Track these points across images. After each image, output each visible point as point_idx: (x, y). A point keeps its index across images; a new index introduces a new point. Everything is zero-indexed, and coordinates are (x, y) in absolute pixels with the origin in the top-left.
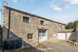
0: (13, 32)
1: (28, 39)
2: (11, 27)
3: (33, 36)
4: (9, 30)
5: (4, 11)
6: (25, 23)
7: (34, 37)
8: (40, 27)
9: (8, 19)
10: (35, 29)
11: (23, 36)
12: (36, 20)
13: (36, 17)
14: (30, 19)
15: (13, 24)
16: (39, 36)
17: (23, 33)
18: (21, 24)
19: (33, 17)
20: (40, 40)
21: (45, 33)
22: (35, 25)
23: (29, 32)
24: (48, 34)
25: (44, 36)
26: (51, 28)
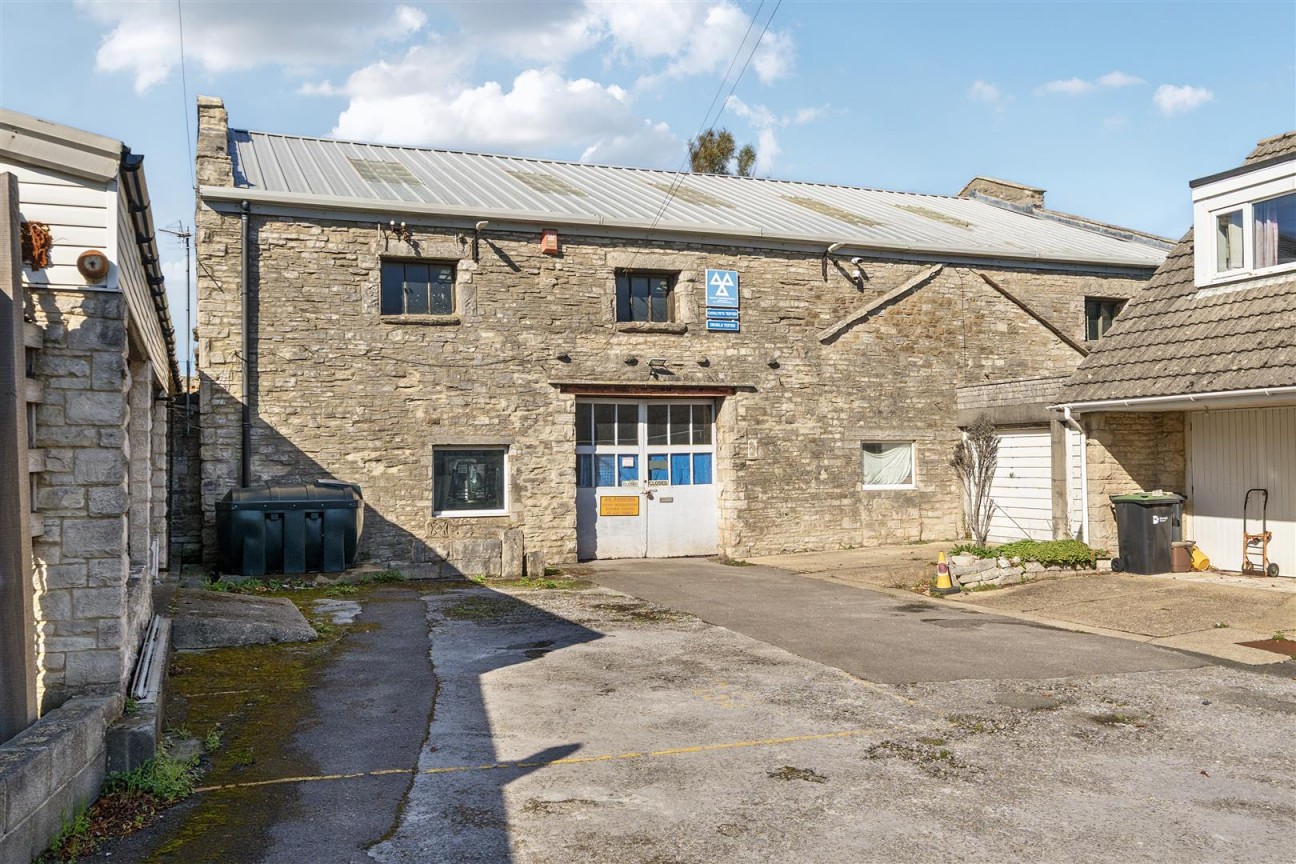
0: (283, 431)
1: (438, 506)
2: (264, 383)
3: (508, 469)
4: (247, 413)
5: (209, 239)
6: (398, 335)
7: (517, 488)
8: (613, 356)
9: (236, 306)
10: (529, 393)
11: (378, 469)
12: (545, 280)
13: (551, 240)
14: (462, 277)
15: (286, 353)
16: (587, 473)
17: (376, 435)
18: (363, 348)
19: (511, 247)
20: (614, 539)
21: (703, 438)
22: (532, 340)
23: (447, 436)
24: (752, 450)
25: (680, 480)
26: (816, 365)
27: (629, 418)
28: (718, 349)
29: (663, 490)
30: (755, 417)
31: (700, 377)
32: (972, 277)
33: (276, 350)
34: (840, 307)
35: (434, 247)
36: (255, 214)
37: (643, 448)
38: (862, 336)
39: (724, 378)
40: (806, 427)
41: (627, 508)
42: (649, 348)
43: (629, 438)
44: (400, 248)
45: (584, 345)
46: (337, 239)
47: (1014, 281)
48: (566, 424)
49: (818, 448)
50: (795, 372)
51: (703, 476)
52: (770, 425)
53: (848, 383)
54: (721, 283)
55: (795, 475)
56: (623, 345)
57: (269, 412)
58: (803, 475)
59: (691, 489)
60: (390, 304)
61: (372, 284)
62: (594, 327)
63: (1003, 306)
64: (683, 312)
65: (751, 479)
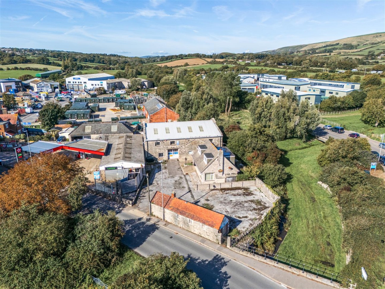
1: (159, 157)
2: (149, 150)
3: (163, 154)
4: (148, 152)
5: (145, 143)
6: (156, 147)
8: (170, 147)
10: (165, 150)
11: (155, 155)
12: (165, 143)
13: (166, 140)
14: (160, 143)
16: (169, 154)
17: (155, 153)
18: (154, 148)
19: (163, 141)
20: (171, 158)
21: (177, 151)
22: (165, 147)
23: (159, 153)
24: (180, 152)
25: (175, 154)
26: (185, 146)
27: (172, 150)
28: (177, 146)
29: (174, 154)
30: (180, 150)
31: (176, 148)
32: (198, 139)
33: (149, 148)
34: (187, 142)
35: (158, 142)
36: (148, 141)
37: (173, 152)
38: (189, 144)
39: (178, 148)
40: (184, 150)
41: (172, 156)
42: (173, 146)
43: (172, 151)
44: (156, 142)
45: (168, 147)
46: (152, 142)
47: (202, 139)
48: (167, 151)
49: (185, 152)
50: (183, 147)
51: (177, 153)
52: (182, 151)
53: (188, 147)
54: (178, 142)
55: (183, 154)
56: (171, 146)
57: (149, 152)
58: (184, 154)
59: (176, 154)
60: (156, 145)
61: (155, 144)
62: (169, 145)
63: (201, 141)
64: (175, 144)
65: (180, 154)
